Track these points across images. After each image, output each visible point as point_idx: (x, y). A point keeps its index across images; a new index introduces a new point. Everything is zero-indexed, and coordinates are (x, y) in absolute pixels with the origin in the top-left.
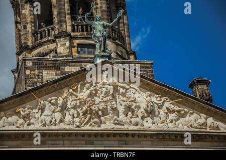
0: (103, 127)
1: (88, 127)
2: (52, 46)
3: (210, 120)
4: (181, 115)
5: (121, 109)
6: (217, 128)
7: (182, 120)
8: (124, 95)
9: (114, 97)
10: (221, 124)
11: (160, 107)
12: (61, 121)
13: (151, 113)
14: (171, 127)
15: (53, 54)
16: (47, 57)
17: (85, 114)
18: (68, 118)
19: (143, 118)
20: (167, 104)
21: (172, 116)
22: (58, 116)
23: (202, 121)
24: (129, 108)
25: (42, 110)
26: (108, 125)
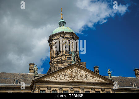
0: (74, 80)
1: (71, 80)
2: (60, 57)
3: (100, 79)
4: (93, 78)
5: (79, 76)
6: (102, 81)
7: (93, 79)
8: (79, 72)
9: (77, 72)
10: (103, 80)
11: (88, 76)
12: (64, 79)
13: (86, 77)
14: (91, 81)
15: (61, 60)
16: (59, 61)
17: (70, 77)
18: (66, 78)
19: (84, 78)
20: (90, 75)
21: (91, 78)
22: (63, 77)
23: (98, 79)
24: (81, 76)
25: (60, 76)
26: (76, 80)
